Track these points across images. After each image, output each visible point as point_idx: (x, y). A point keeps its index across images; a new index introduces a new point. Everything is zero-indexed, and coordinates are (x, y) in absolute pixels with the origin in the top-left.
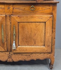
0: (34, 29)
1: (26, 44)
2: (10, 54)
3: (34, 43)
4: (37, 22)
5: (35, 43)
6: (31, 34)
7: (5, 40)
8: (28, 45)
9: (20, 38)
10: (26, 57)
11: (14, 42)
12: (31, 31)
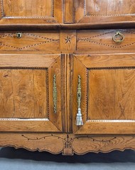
0: (121, 84)
1: (103, 117)
2: (68, 137)
3: (120, 112)
4: (129, 68)
5: (123, 114)
6: (114, 94)
7: (60, 107)
8: (107, 118)
9: (91, 102)
10: (102, 145)
11: (79, 109)
12: (115, 88)
